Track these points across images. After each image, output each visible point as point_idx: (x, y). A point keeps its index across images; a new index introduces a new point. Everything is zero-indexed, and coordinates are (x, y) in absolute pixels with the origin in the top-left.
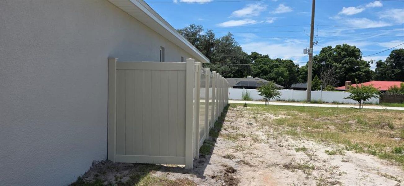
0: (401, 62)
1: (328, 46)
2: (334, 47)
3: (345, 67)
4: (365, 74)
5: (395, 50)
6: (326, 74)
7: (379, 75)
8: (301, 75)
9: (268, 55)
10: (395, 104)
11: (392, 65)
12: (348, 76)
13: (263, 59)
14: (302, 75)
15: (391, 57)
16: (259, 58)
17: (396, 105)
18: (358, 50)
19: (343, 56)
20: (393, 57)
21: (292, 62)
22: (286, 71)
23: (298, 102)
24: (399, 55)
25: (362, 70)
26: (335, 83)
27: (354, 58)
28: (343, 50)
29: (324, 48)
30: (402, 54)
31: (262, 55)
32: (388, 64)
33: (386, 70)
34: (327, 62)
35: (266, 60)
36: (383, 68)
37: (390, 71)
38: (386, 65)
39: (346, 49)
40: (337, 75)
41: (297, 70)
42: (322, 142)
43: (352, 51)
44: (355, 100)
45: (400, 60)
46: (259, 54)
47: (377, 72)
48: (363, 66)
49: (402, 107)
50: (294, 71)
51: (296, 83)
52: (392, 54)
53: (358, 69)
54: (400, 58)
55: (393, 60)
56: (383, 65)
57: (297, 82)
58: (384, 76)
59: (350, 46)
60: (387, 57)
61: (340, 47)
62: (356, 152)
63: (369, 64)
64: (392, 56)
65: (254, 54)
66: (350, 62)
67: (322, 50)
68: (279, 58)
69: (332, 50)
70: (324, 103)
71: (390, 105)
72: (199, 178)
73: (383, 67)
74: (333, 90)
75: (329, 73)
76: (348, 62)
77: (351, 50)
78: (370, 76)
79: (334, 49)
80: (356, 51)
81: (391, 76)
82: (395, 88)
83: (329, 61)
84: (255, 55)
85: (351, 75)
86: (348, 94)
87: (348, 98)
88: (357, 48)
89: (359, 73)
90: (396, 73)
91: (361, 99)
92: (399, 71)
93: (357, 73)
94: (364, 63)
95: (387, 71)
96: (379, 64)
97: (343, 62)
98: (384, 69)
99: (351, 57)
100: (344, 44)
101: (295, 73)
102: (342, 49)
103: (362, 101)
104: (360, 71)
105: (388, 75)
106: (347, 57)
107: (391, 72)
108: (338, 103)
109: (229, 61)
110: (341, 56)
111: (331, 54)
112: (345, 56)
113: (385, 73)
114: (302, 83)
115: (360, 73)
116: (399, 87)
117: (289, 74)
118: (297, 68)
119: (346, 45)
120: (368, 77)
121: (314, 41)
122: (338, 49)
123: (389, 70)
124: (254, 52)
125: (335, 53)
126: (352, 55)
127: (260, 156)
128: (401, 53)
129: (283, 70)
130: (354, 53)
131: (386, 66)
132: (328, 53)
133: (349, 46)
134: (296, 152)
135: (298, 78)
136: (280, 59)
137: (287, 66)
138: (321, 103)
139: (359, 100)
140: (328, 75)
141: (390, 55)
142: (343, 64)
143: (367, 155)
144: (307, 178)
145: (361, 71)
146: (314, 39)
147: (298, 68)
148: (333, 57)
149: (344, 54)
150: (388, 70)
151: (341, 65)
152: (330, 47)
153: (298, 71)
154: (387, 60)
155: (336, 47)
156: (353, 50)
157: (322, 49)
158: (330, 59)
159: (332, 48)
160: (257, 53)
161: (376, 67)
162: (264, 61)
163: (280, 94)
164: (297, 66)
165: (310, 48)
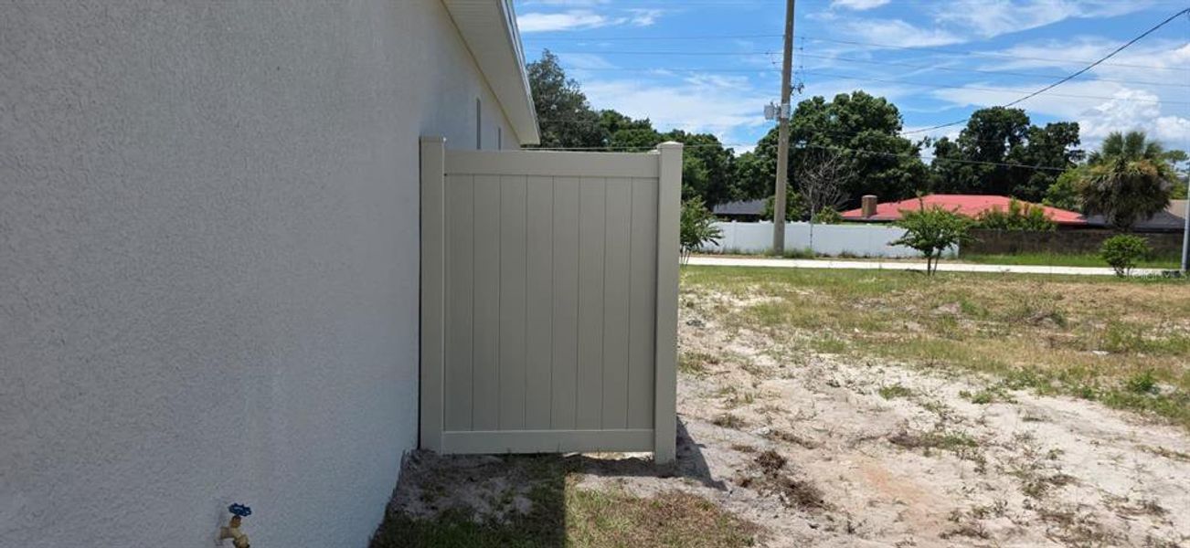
0: (995, 143)
1: (815, 98)
2: (829, 100)
3: (859, 158)
4: (910, 175)
5: (983, 111)
6: (813, 176)
7: (941, 178)
8: (742, 180)
9: (648, 120)
10: (1001, 257)
11: (973, 151)
12: (868, 181)
13: (636, 130)
14: (745, 177)
15: (973, 128)
16: (623, 127)
17: (1002, 260)
18: (892, 108)
19: (854, 124)
20: (978, 130)
21: (715, 140)
22: (702, 168)
23: (749, 255)
24: (993, 124)
25: (902, 165)
26: (837, 200)
27: (879, 132)
28: (853, 108)
29: (803, 103)
30: (1000, 121)
31: (633, 121)
32: (965, 148)
33: (959, 164)
34: (813, 141)
35: (645, 135)
36: (952, 158)
37: (968, 167)
38: (960, 151)
39: (861, 106)
40: (843, 178)
41: (728, 162)
42: (929, 368)
43: (877, 113)
44: (916, 248)
45: (994, 137)
46: (621, 117)
47: (936, 170)
48: (905, 154)
49: (1016, 264)
50: (721, 165)
51: (725, 202)
52: (974, 122)
53: (894, 163)
54: (995, 133)
55: (975, 138)
56: (952, 151)
57: (728, 196)
58: (953, 180)
59: (872, 98)
60: (963, 128)
61: (845, 101)
62: (1041, 394)
63: (921, 147)
64: (975, 127)
65: (610, 116)
66: (872, 142)
67: (798, 107)
68: (680, 129)
69: (824, 108)
70: (818, 256)
71: (988, 259)
72: (713, 489)
73: (951, 155)
74: (837, 220)
75: (820, 173)
76: (867, 143)
77: (877, 110)
78: (923, 180)
79: (830, 105)
80: (888, 111)
81: (971, 180)
82: (995, 213)
83: (817, 139)
84: (612, 118)
85: (874, 179)
86: (898, 232)
87: (898, 243)
88: (888, 102)
89: (895, 173)
90: (984, 172)
91: (933, 246)
92: (992, 168)
93: (890, 172)
94: (905, 145)
95: (960, 167)
96: (943, 148)
97: (854, 141)
98: (953, 162)
99: (874, 129)
100: (857, 92)
101: (724, 172)
102: (850, 105)
103: (935, 250)
104: (897, 167)
105: (964, 176)
106: (864, 128)
107: (972, 170)
108: (854, 257)
109: (554, 136)
110: (849, 125)
111: (822, 119)
112: (859, 127)
113: (956, 174)
114: (741, 201)
115: (898, 174)
116: (1006, 210)
117: (709, 175)
118: (729, 158)
119: (861, 94)
120: (918, 182)
121: (794, 82)
122: (840, 106)
123: (967, 164)
124: (610, 111)
125: (832, 118)
126: (876, 123)
127: (807, 417)
128: (998, 118)
129: (693, 164)
130: (879, 117)
131: (961, 154)
132: (816, 118)
133: (869, 98)
134: (885, 400)
135: (732, 186)
136: (682, 132)
137: (702, 153)
138: (811, 258)
139: (927, 249)
140: (820, 177)
141: (970, 125)
142: (855, 147)
143: (1071, 401)
144: (981, 471)
145: (903, 169)
146: (792, 79)
147: (732, 158)
148: (828, 127)
149: (856, 121)
150: (963, 164)
151: (848, 150)
152: (819, 101)
153: (732, 168)
154: (961, 136)
155: (835, 101)
156: (879, 109)
157: (799, 104)
158: (819, 134)
159: (825, 103)
160: (616, 114)
161: (935, 157)
162: (640, 136)
163: (720, 234)
164: (728, 152)
165: (783, 101)
